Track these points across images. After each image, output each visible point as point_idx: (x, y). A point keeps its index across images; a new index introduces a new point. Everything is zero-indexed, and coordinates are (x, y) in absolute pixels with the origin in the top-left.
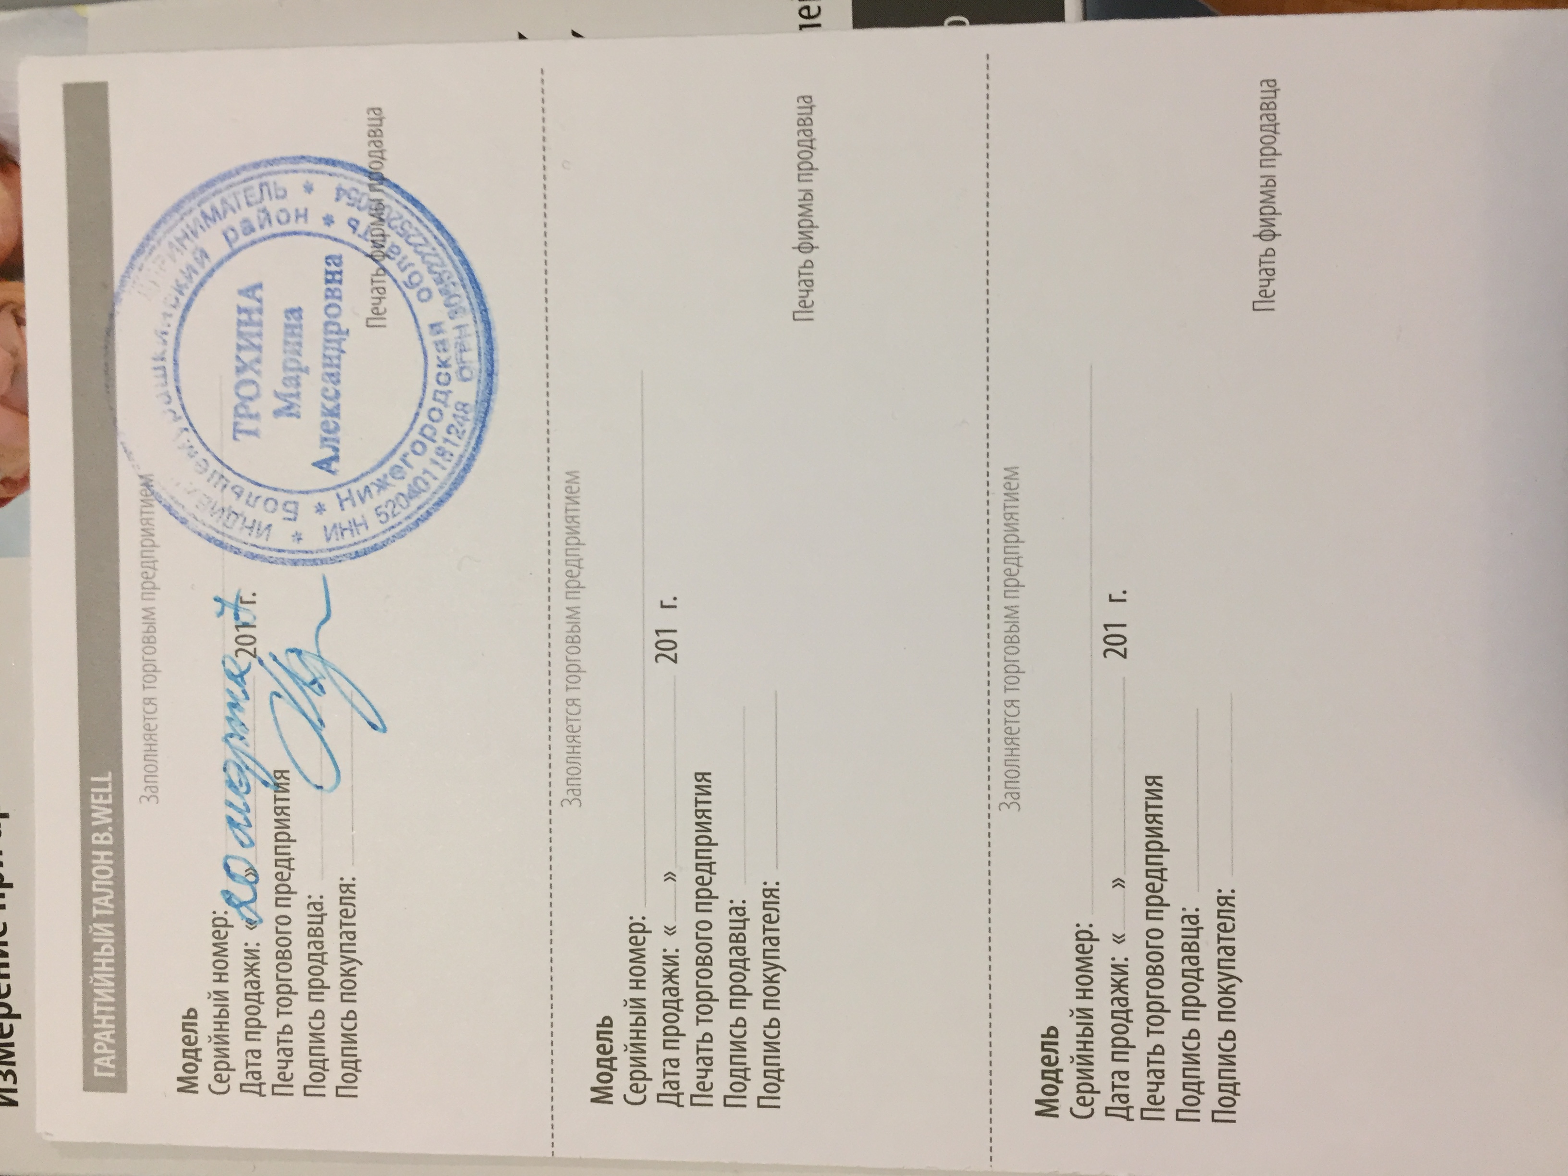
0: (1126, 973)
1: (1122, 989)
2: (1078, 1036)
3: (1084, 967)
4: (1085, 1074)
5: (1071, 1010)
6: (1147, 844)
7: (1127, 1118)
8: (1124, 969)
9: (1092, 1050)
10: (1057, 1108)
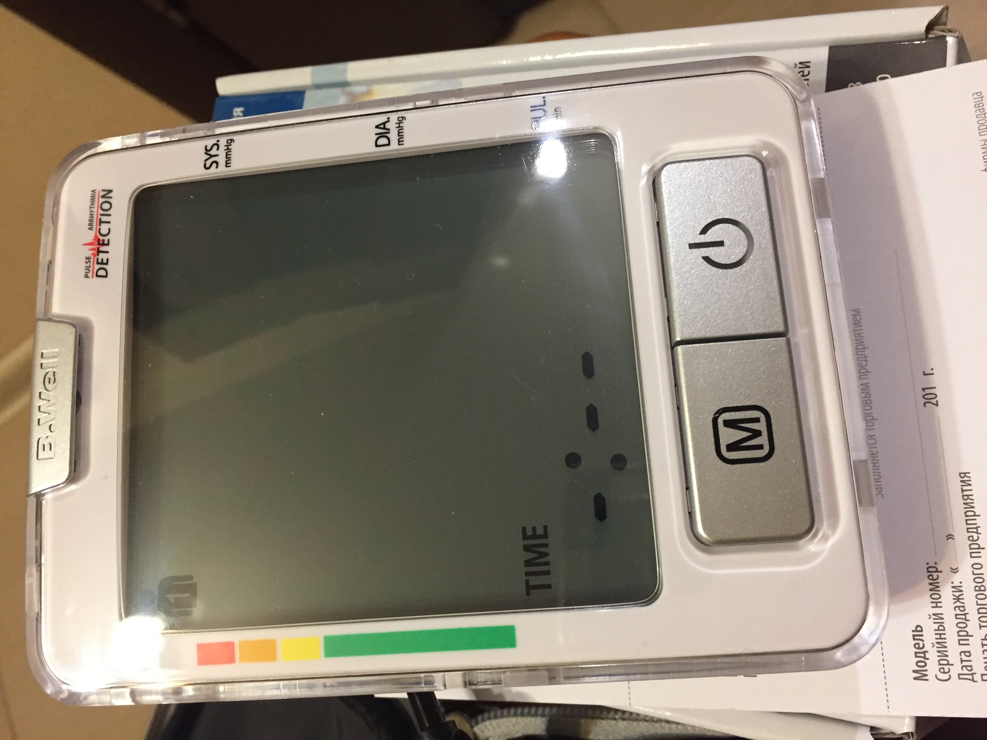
0: (961, 591)
1: (961, 601)
2: (935, 630)
3: (934, 588)
4: (943, 654)
5: (929, 615)
6: (965, 513)
7: (973, 680)
8: (960, 588)
9: (945, 639)
10: (927, 675)
